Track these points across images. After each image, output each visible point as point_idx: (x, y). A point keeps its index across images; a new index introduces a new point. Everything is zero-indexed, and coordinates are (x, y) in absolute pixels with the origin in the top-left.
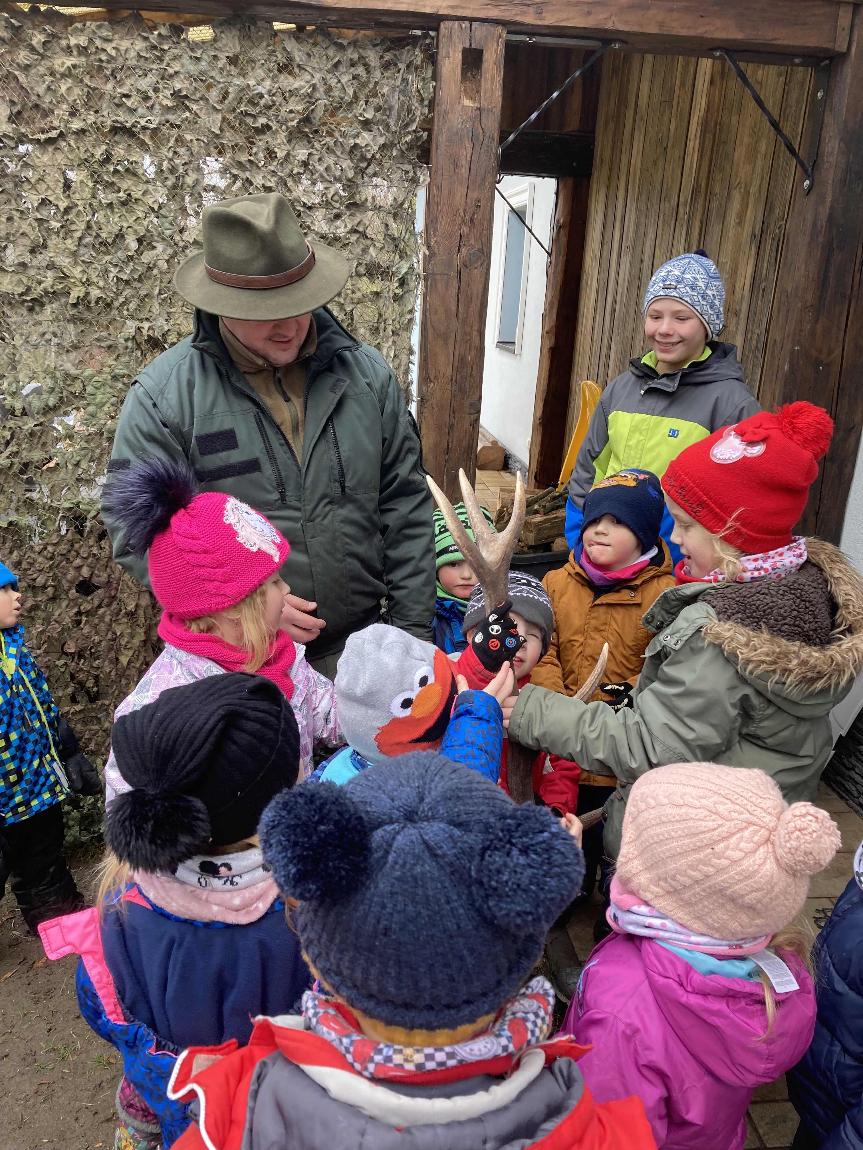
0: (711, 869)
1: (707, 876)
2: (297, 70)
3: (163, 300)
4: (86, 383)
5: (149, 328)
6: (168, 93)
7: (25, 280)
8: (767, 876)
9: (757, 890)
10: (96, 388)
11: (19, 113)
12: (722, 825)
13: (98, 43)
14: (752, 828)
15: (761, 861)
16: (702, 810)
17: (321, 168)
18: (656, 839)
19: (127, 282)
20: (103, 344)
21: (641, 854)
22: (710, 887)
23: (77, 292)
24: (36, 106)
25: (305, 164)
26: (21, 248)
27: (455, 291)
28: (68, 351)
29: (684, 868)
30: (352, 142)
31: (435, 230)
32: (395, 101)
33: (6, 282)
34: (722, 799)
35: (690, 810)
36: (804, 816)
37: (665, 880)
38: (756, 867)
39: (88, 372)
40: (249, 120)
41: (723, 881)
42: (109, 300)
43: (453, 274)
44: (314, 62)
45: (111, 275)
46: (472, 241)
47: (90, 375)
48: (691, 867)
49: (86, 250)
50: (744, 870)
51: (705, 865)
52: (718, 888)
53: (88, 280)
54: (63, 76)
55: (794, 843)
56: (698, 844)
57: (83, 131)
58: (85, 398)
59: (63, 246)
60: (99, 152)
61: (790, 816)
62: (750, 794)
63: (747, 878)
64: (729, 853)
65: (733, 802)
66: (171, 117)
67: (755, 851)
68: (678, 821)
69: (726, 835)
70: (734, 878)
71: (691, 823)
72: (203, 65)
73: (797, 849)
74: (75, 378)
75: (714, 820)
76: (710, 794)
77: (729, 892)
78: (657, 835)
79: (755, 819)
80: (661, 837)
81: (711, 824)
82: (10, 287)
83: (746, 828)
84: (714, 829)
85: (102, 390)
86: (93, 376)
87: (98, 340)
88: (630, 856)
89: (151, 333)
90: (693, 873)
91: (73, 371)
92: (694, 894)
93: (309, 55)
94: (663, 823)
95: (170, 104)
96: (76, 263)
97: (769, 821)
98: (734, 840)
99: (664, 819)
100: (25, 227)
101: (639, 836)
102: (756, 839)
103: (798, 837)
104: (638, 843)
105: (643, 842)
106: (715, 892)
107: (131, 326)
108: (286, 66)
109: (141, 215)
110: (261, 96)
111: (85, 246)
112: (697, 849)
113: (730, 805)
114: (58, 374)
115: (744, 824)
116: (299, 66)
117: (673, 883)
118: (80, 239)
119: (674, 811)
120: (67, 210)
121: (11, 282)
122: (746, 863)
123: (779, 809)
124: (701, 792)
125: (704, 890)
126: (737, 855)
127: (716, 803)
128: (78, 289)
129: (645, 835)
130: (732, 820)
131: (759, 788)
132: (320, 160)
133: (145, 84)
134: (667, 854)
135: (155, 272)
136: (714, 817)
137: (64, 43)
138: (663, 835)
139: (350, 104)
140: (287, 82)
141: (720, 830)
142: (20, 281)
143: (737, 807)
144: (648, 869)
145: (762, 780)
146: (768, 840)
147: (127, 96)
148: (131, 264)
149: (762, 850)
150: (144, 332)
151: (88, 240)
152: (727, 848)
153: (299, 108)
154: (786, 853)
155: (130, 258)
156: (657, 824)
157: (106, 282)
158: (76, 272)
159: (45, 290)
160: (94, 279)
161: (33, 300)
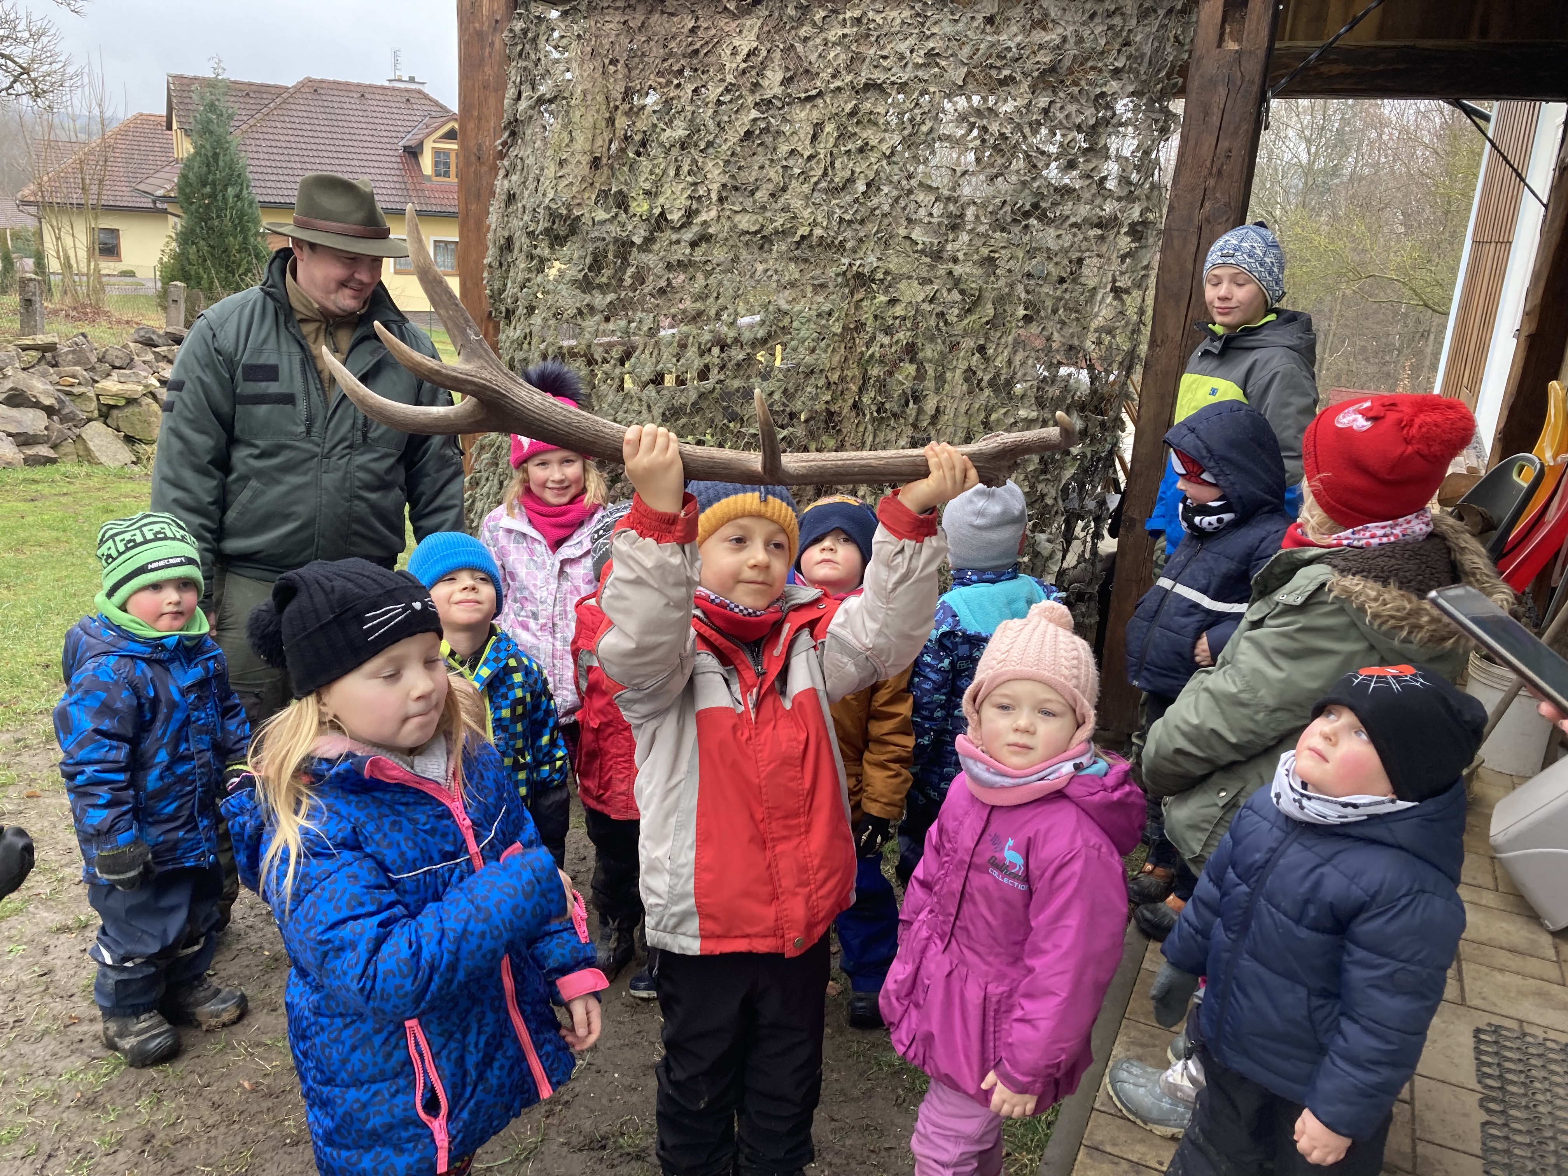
2: (1050, 25)
4: (794, 318)
6: (922, 52)
7: (761, 219)
10: (802, 323)
11: (791, 78)
13: (871, 14)
17: (1060, 116)
19: (850, 222)
23: (803, 231)
24: (807, 71)
25: (1046, 111)
27: (1193, 249)
28: (784, 288)
30: (1098, 91)
32: (1147, 49)
33: (745, 221)
39: (797, 308)
40: (994, 73)
42: (829, 239)
43: (1194, 229)
44: (1068, 16)
45: (836, 216)
46: (1218, 195)
47: (799, 311)
49: (819, 194)
53: (814, 220)
54: (834, 44)
57: (839, 89)
58: (790, 333)
59: (799, 190)
60: (848, 107)
66: (920, 74)
72: (960, 26)
74: (786, 313)
82: (747, 225)
85: (806, 326)
86: (801, 312)
87: (813, 278)
89: (861, 270)
91: (785, 307)
93: (1064, 10)
95: (920, 61)
96: (807, 206)
100: (772, 175)
107: (845, 262)
108: (1040, 22)
109: (873, 160)
110: (1009, 49)
111: (819, 190)
114: (771, 309)
116: (1053, 21)
118: (816, 183)
120: (810, 158)
121: (749, 221)
128: (804, 228)
132: (1062, 108)
133: (903, 47)
135: (878, 212)
137: (841, 17)
139: (1102, 53)
140: (1039, 36)
142: (757, 221)
147: (885, 58)
148: (857, 205)
150: (855, 268)
151: (823, 185)
153: (1047, 60)
155: (856, 201)
157: (829, 222)
158: (806, 214)
159: (775, 229)
160: (820, 219)
161: (763, 237)
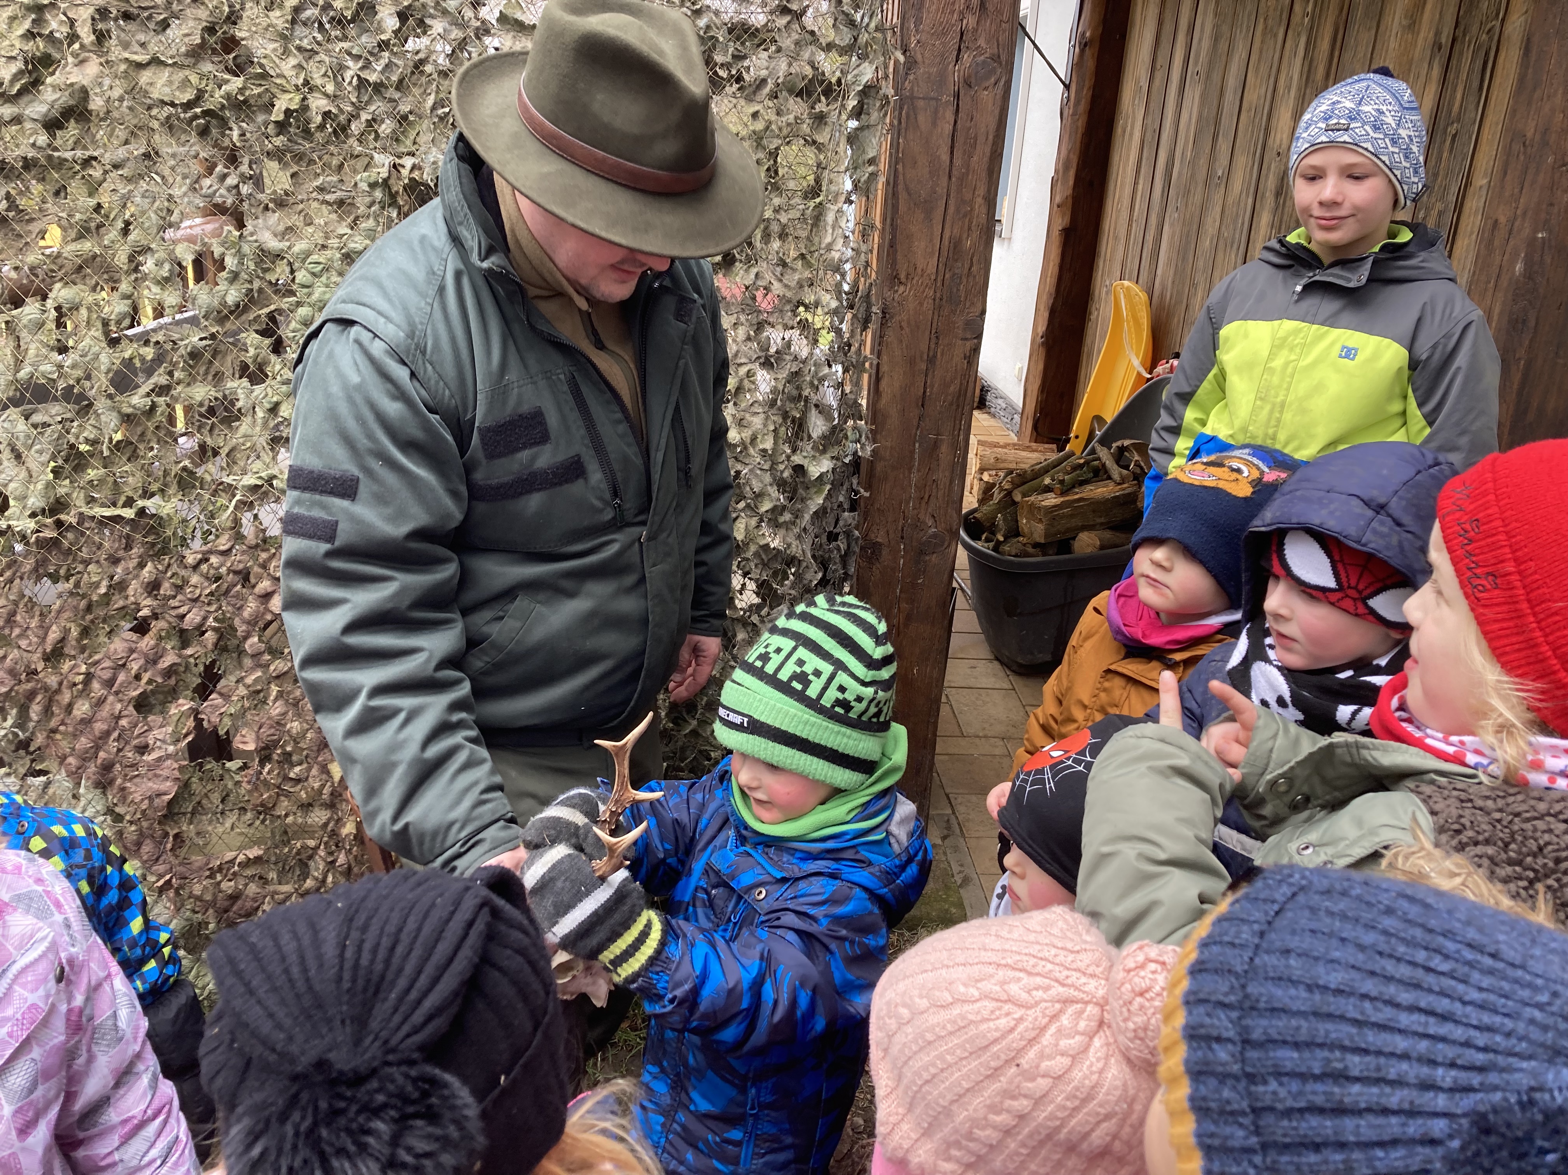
0: (1025, 1102)
1: (1022, 1117)
3: (441, 119)
4: (296, 265)
5: (414, 168)
7: (194, 79)
8: (1116, 1088)
9: (1108, 1117)
10: (314, 274)
12: (1021, 1020)
14: (1071, 1009)
15: (1100, 1065)
16: (986, 1003)
18: (926, 1076)
19: (378, 88)
20: (328, 197)
21: (910, 1109)
22: (1031, 1135)
23: (284, 102)
26: (191, 23)
27: (948, 128)
28: (267, 208)
29: (981, 1113)
31: (918, 22)
33: (160, 83)
34: (1011, 974)
35: (967, 1007)
36: (1142, 966)
37: (957, 1144)
38: (1095, 1077)
39: (300, 246)
41: (1047, 1118)
42: (342, 118)
43: (947, 98)
45: (348, 75)
46: (982, 42)
47: (303, 252)
48: (994, 1108)
49: (306, 31)
50: (1077, 1089)
51: (1014, 1098)
52: (1044, 1132)
53: (306, 83)
55: (1139, 1020)
56: (993, 1064)
58: (292, 293)
59: (264, 22)
61: (1122, 975)
62: (1053, 951)
63: (1085, 1101)
64: (1045, 1065)
65: (1030, 974)
67: (1085, 1050)
68: (951, 1033)
69: (1033, 1034)
70: (1064, 1108)
71: (972, 1031)
73: (1145, 1029)
74: (278, 256)
75: (1008, 1014)
76: (991, 970)
77: (1062, 1135)
78: (926, 1069)
79: (1072, 992)
80: (933, 1070)
81: (1003, 1023)
82: (167, 90)
83: (1061, 1011)
84: (1012, 1030)
85: (324, 279)
86: (308, 254)
87: (321, 189)
88: (892, 1119)
89: (416, 175)
90: (998, 1119)
91: (274, 244)
92: (1010, 1157)
94: (930, 1043)
96: (286, 52)
97: (1096, 988)
98: (1047, 1039)
99: (929, 1037)
101: (899, 1078)
102: (1082, 1025)
103: (1142, 1007)
104: (900, 1091)
105: (908, 1088)
106: (1042, 1143)
107: (383, 161)
111: (305, 24)
112: (995, 1073)
113: (1026, 980)
114: (246, 249)
115: (1058, 1006)
117: (971, 1145)
119: (944, 1016)
121: (170, 82)
122: (1077, 1074)
123: (1105, 964)
124: (975, 971)
125: (1023, 1145)
126: (1059, 1063)
127: (1003, 983)
128: (288, 96)
129: (908, 1074)
130: (1037, 1003)
131: (1065, 937)
134: (949, 1097)
135: (429, 68)
136: (1007, 1007)
138: (934, 1065)
141: (1021, 1028)
142: (186, 81)
143: (1038, 980)
144: (927, 1133)
145: (1065, 920)
146: (1101, 1023)
148: (386, 54)
149: (1097, 1042)
150: (405, 172)
152: (1042, 1056)
154: (1131, 1040)
155: (383, 45)
156: (921, 1049)
157: (338, 85)
158: (287, 66)
159: (228, 96)
160: (318, 80)
161: (207, 113)
